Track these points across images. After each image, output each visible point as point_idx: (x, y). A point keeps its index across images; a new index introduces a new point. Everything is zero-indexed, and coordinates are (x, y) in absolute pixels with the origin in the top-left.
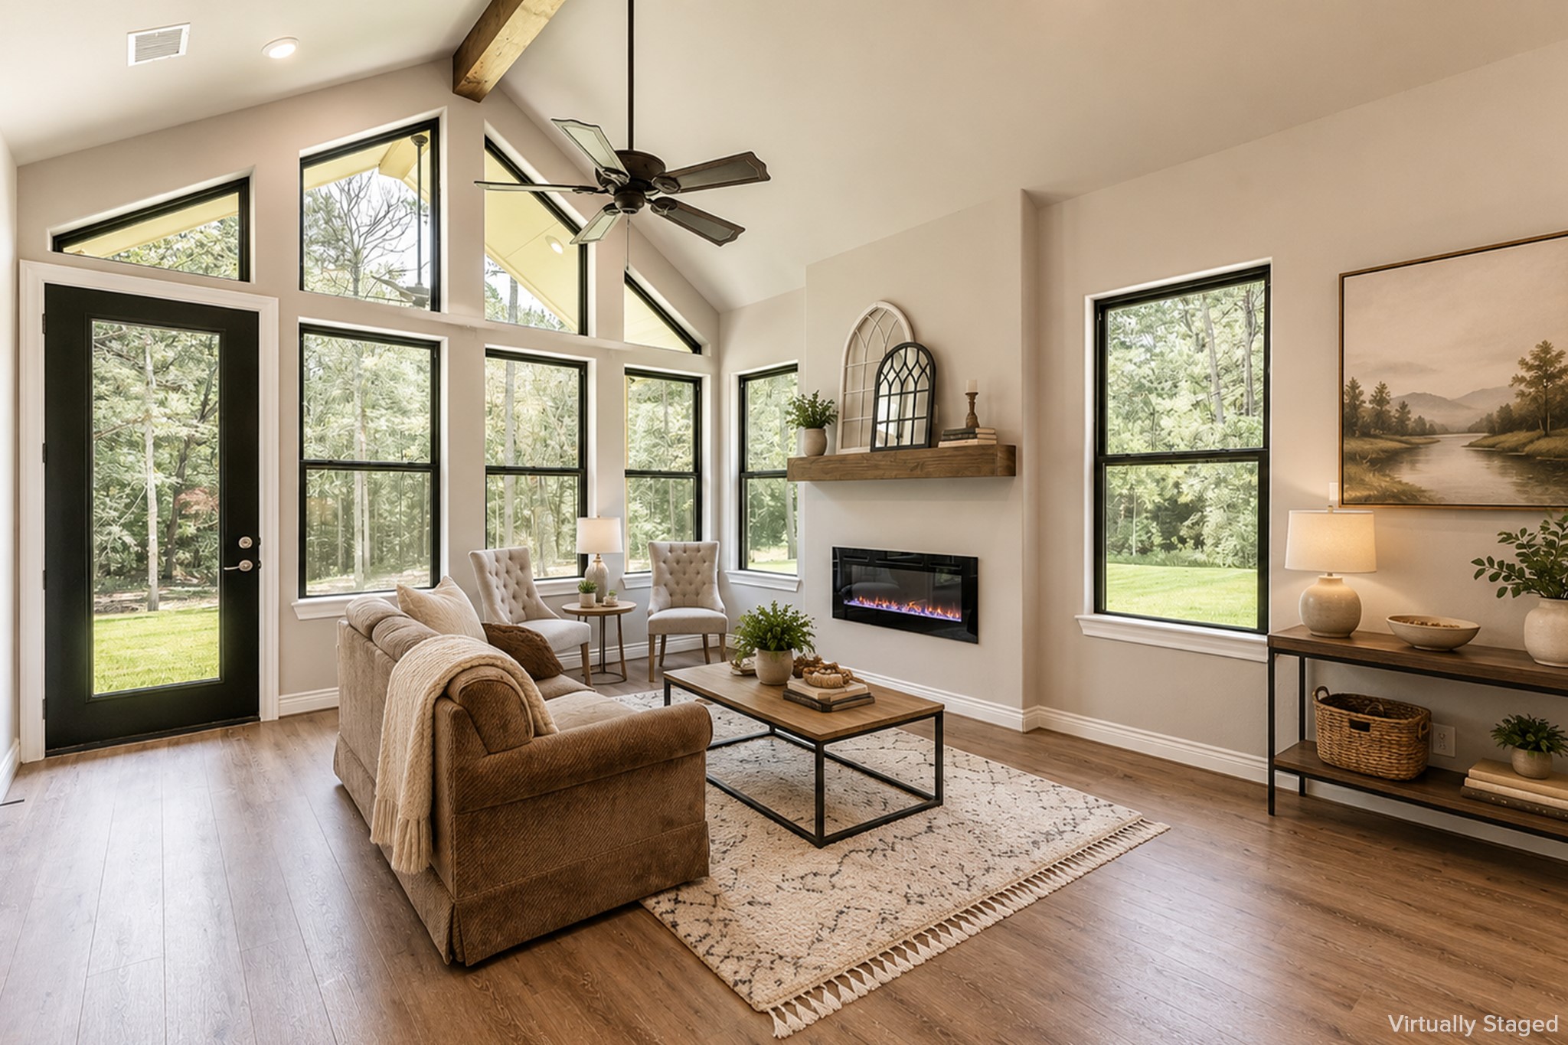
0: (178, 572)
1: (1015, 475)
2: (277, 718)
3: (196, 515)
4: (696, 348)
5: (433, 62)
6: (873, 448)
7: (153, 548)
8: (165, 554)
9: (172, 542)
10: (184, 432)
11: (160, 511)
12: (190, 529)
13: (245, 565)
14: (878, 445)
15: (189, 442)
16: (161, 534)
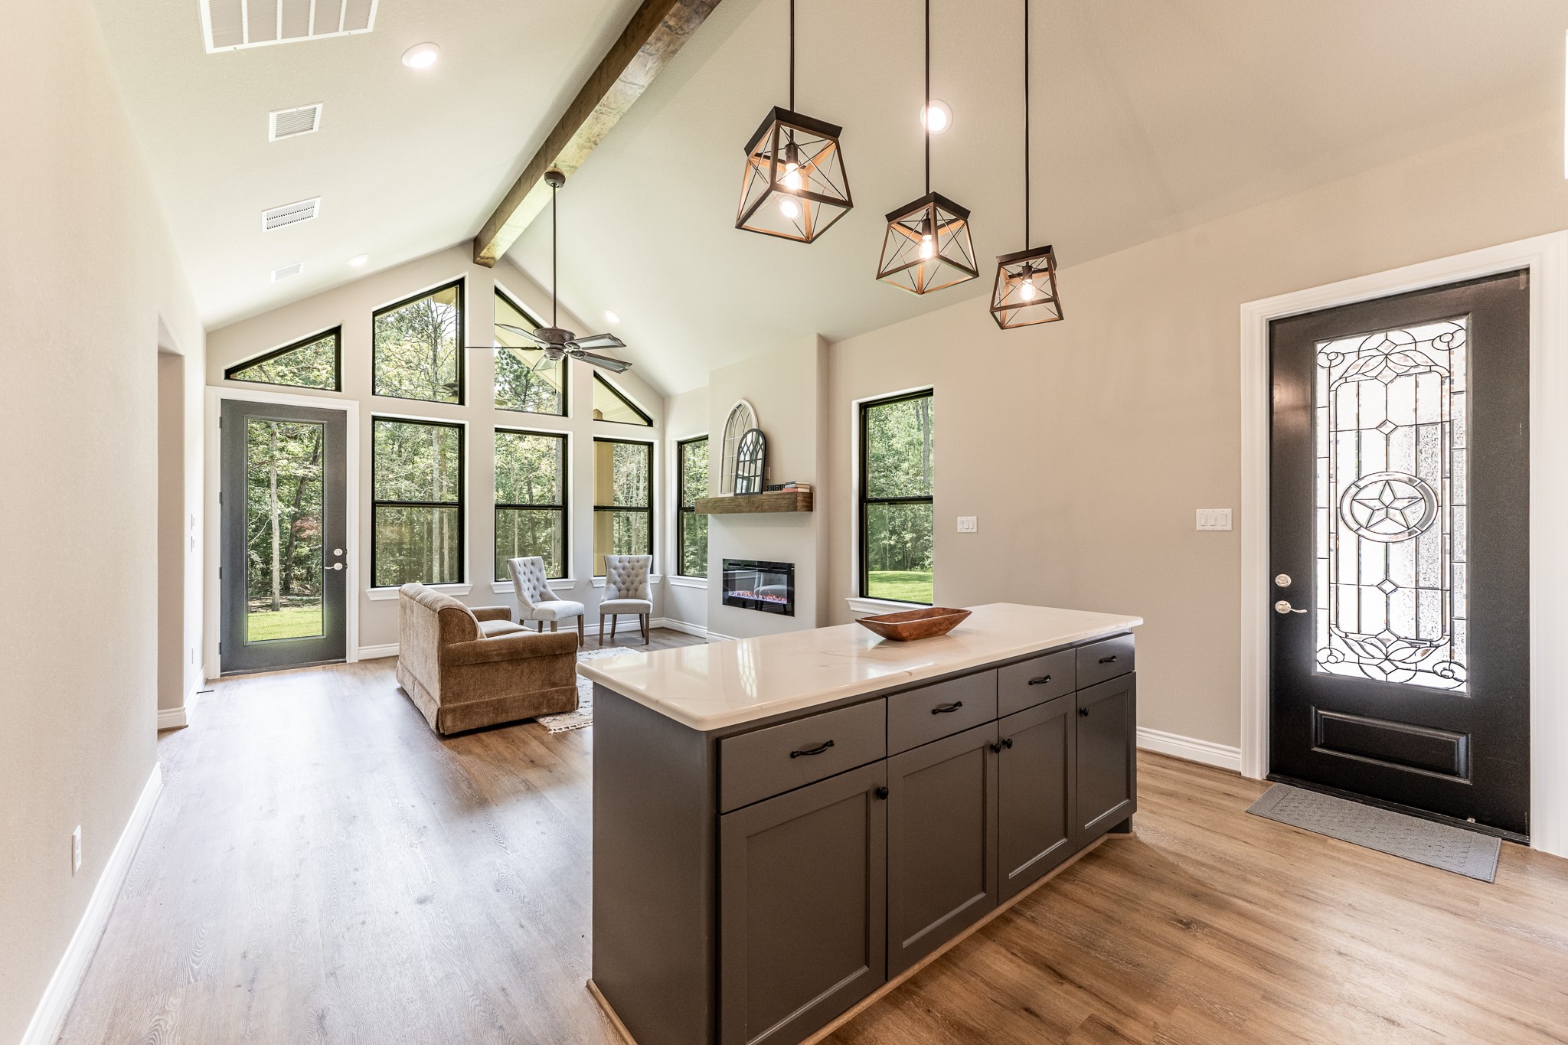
0: (295, 586)
1: (812, 511)
2: (357, 661)
3: (309, 538)
4: (650, 423)
5: (463, 245)
6: (736, 494)
7: (276, 566)
8: (285, 570)
9: (290, 560)
10: (300, 473)
11: (281, 533)
12: (305, 550)
13: (338, 566)
14: (738, 491)
15: (303, 480)
16: (282, 554)
